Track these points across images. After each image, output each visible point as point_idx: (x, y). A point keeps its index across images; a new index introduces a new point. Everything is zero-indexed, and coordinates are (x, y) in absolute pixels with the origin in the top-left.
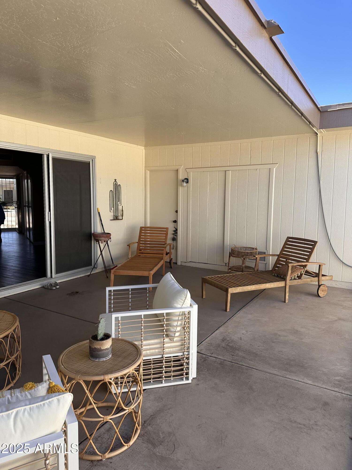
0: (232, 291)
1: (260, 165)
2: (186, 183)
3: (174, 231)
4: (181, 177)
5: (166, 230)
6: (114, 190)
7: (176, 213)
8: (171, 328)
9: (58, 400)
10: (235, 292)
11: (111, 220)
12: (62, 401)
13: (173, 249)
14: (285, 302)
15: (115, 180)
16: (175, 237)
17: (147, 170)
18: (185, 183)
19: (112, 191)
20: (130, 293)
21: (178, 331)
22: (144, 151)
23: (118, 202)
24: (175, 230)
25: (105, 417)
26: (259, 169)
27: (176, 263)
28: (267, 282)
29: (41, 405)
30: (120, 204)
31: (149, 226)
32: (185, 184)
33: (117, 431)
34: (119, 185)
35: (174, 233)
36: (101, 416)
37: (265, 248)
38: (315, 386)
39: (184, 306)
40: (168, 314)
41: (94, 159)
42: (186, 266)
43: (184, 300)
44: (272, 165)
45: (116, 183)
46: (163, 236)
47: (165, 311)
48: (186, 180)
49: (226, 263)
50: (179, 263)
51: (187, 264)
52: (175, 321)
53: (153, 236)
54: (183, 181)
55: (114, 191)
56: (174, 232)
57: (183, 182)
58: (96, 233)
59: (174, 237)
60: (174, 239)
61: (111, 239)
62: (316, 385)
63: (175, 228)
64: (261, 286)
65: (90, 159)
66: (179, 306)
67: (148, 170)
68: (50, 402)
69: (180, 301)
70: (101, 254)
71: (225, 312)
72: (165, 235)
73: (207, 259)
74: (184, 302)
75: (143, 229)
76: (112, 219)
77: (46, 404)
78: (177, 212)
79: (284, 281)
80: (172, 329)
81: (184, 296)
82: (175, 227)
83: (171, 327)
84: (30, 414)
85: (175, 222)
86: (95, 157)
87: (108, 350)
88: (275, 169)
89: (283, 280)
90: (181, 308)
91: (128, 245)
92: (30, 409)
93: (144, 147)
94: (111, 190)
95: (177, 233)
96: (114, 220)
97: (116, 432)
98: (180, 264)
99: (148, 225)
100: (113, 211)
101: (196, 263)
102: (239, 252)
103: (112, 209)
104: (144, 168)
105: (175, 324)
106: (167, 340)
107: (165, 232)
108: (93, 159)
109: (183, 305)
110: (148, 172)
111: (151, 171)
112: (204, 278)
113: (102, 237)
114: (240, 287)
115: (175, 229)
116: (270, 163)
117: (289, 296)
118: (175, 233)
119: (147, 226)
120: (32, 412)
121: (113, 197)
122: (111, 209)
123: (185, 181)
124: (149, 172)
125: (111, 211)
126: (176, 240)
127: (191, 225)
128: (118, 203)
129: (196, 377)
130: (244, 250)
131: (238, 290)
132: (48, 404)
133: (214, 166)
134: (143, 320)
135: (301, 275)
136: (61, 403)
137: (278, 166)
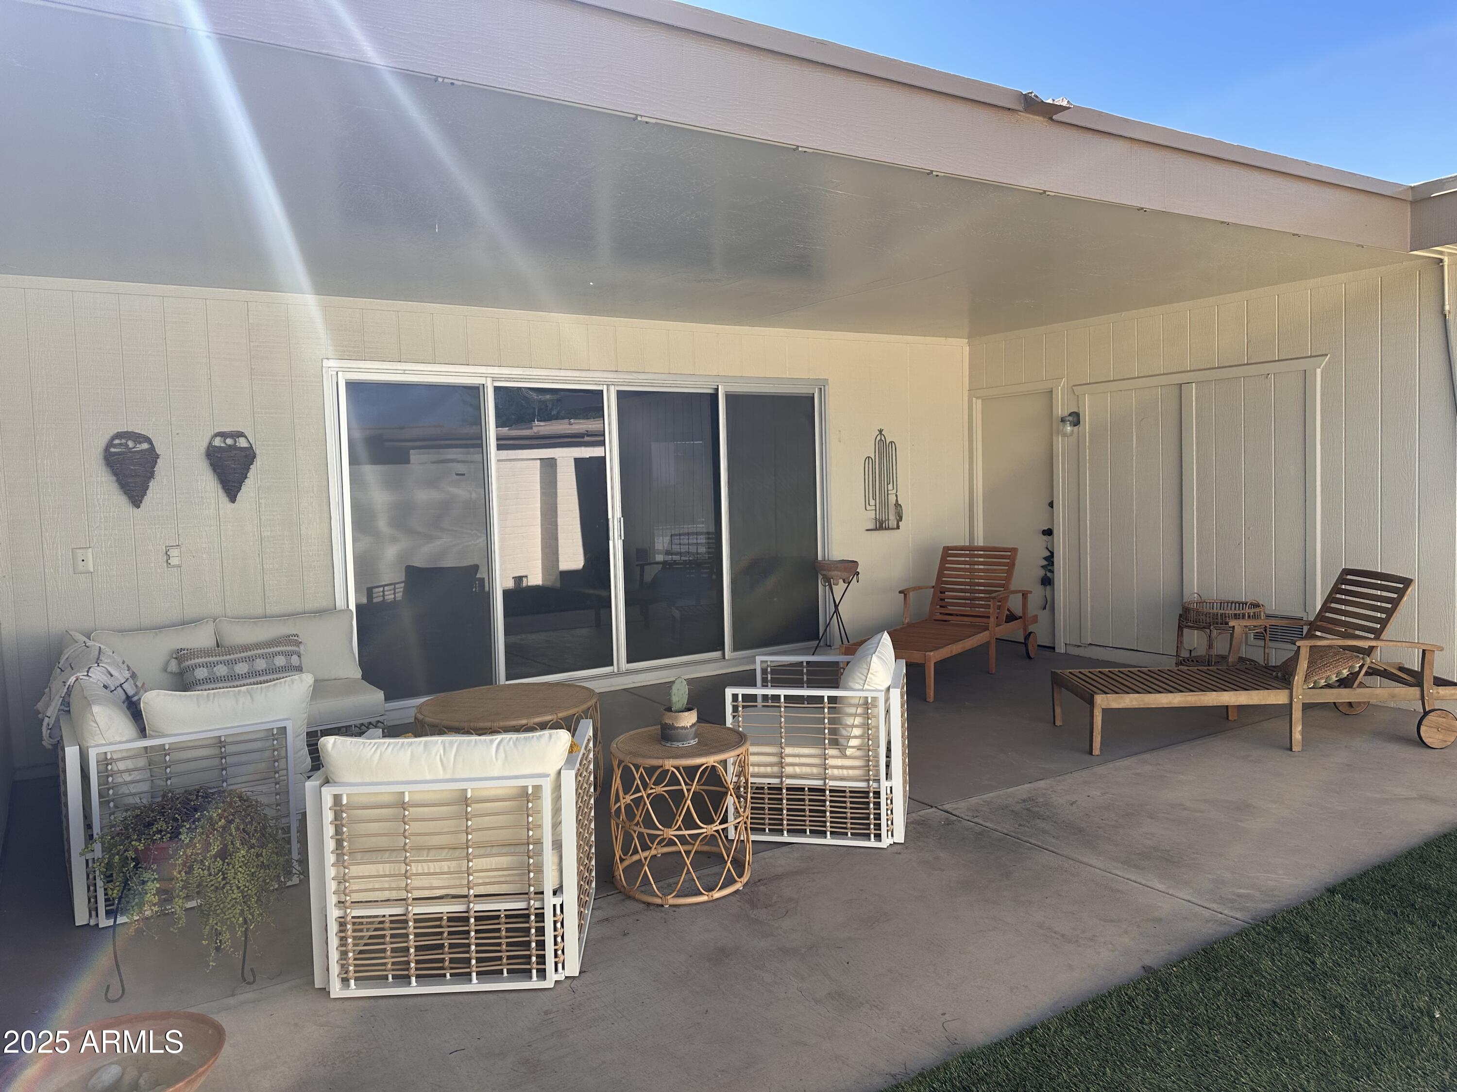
0: (1102, 701)
1: (1275, 361)
2: (1070, 426)
3: (1046, 558)
4: (1061, 409)
5: (1009, 553)
6: (875, 456)
7: (1050, 508)
8: (841, 729)
9: (550, 735)
10: (1115, 705)
11: (867, 530)
12: (554, 737)
13: (1045, 608)
14: (1291, 749)
15: (881, 431)
16: (1049, 574)
17: (974, 399)
18: (1068, 425)
19: (872, 459)
20: (805, 670)
21: (855, 737)
22: (967, 349)
23: (887, 484)
24: (1049, 556)
25: (666, 830)
26: (1274, 374)
27: (1054, 648)
28: (1227, 689)
29: (529, 737)
30: (893, 489)
31: (981, 544)
32: (1069, 428)
33: (688, 862)
34: (891, 442)
35: (1045, 563)
36: (660, 827)
37: (1303, 607)
38: (1168, 894)
39: (866, 687)
40: (833, 700)
41: (824, 386)
42: (1078, 656)
43: (866, 675)
44: (1312, 359)
45: (883, 438)
46: (1002, 571)
47: (826, 693)
48: (1071, 418)
49: (1191, 651)
50: (1061, 649)
51: (1081, 652)
52: (851, 715)
53: (993, 571)
54: (1063, 420)
55: (875, 459)
56: (1047, 560)
57: (1061, 423)
58: (828, 560)
59: (1046, 574)
60: (1047, 581)
61: (858, 575)
62: (1170, 893)
63: (1049, 550)
64: (1202, 698)
65: (814, 386)
66: (858, 687)
67: (977, 398)
68: (540, 735)
69: (858, 676)
70: (835, 612)
71: (1088, 757)
72: (1007, 568)
73: (1136, 638)
74: (867, 678)
75: (950, 552)
76: (871, 526)
77: (535, 737)
78: (1051, 505)
79: (1287, 688)
80: (844, 732)
81: (865, 666)
82: (1047, 548)
83: (841, 725)
84: (515, 744)
85: (1049, 532)
86: (826, 380)
87: (687, 730)
88: (1319, 371)
89: (1283, 684)
90: (862, 690)
91: (900, 592)
92: (517, 739)
93: (967, 340)
94: (869, 457)
95: (1052, 564)
96: (876, 529)
97: (686, 864)
98: (1063, 651)
99: (980, 542)
100: (873, 508)
101: (1107, 648)
102: (1198, 613)
103: (872, 502)
104: (966, 394)
105: (849, 721)
106: (830, 752)
107: (1008, 561)
108: (822, 387)
109: (864, 684)
110: (978, 404)
111: (985, 400)
112: (1055, 672)
113: (834, 571)
114: (1131, 695)
115: (1048, 554)
116: (1304, 355)
117: (1303, 733)
118: (1048, 565)
119: (976, 544)
120: (518, 742)
121: (874, 473)
122: (867, 503)
123: (1069, 421)
124: (979, 402)
125: (868, 508)
126: (1052, 582)
127: (1090, 542)
128: (887, 488)
129: (903, 842)
130: (1225, 609)
131: (1125, 703)
132: (537, 738)
133: (1147, 375)
134: (827, 726)
135: (1354, 675)
136: (553, 740)
137: (1329, 362)
